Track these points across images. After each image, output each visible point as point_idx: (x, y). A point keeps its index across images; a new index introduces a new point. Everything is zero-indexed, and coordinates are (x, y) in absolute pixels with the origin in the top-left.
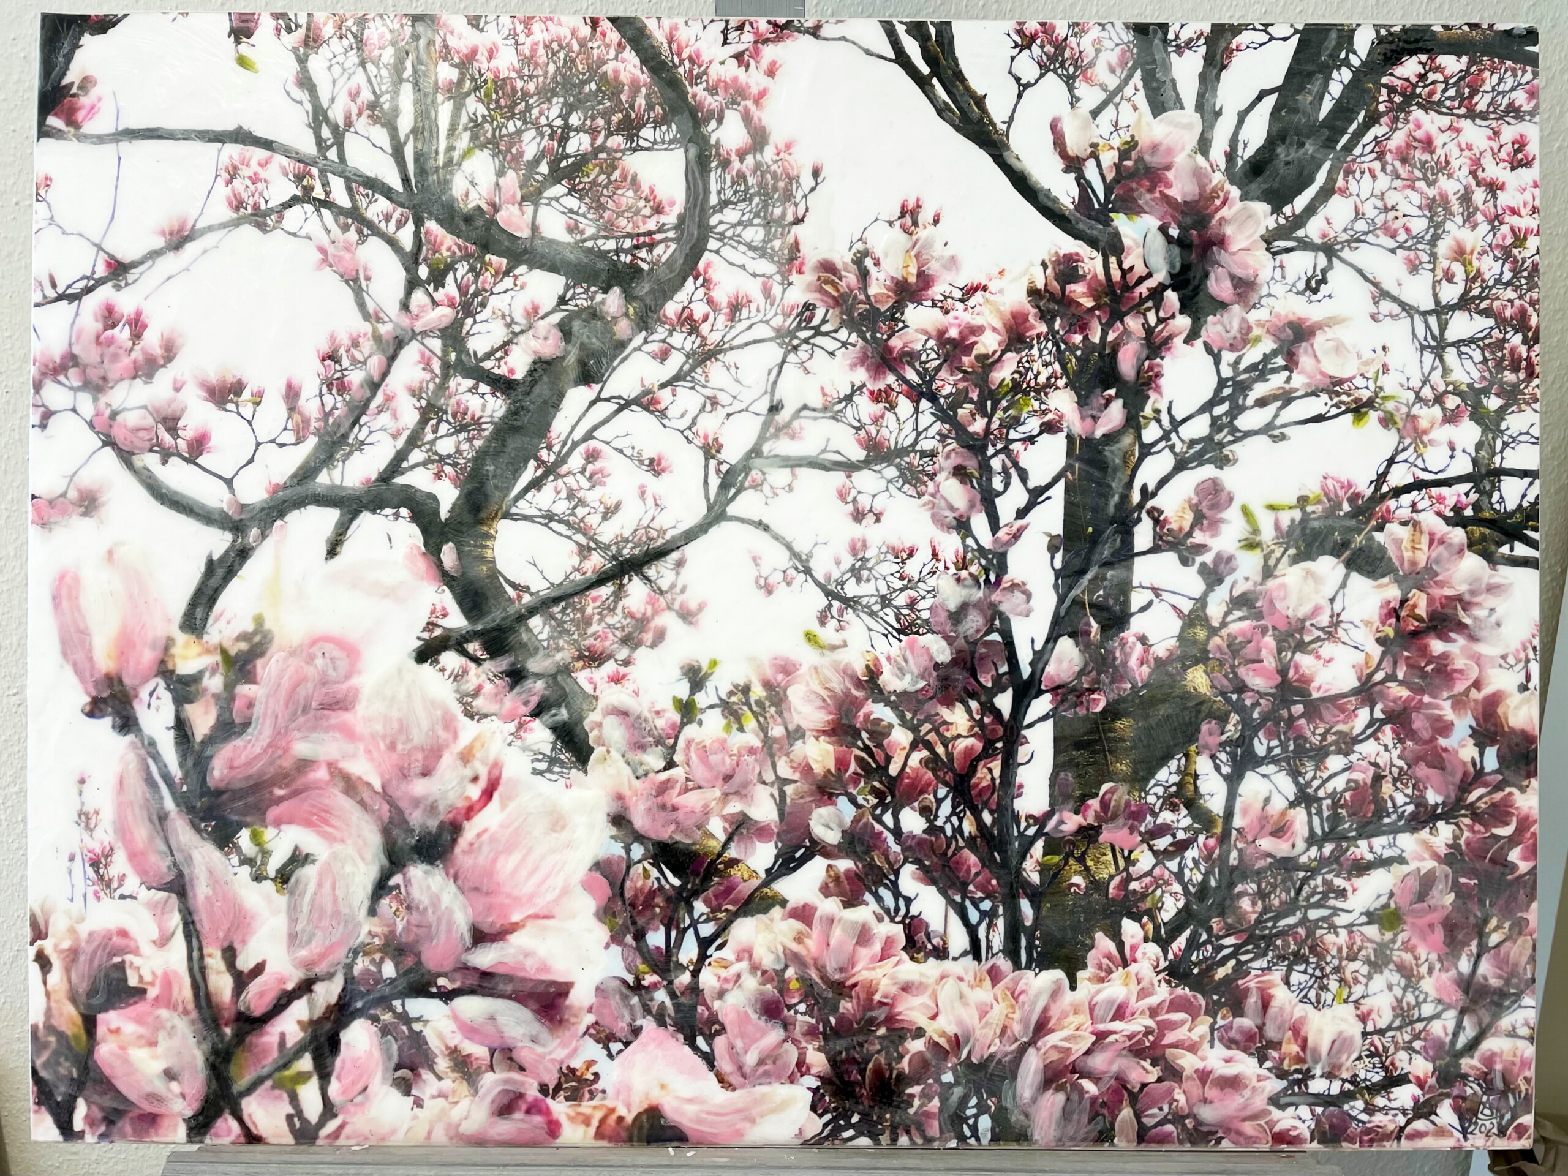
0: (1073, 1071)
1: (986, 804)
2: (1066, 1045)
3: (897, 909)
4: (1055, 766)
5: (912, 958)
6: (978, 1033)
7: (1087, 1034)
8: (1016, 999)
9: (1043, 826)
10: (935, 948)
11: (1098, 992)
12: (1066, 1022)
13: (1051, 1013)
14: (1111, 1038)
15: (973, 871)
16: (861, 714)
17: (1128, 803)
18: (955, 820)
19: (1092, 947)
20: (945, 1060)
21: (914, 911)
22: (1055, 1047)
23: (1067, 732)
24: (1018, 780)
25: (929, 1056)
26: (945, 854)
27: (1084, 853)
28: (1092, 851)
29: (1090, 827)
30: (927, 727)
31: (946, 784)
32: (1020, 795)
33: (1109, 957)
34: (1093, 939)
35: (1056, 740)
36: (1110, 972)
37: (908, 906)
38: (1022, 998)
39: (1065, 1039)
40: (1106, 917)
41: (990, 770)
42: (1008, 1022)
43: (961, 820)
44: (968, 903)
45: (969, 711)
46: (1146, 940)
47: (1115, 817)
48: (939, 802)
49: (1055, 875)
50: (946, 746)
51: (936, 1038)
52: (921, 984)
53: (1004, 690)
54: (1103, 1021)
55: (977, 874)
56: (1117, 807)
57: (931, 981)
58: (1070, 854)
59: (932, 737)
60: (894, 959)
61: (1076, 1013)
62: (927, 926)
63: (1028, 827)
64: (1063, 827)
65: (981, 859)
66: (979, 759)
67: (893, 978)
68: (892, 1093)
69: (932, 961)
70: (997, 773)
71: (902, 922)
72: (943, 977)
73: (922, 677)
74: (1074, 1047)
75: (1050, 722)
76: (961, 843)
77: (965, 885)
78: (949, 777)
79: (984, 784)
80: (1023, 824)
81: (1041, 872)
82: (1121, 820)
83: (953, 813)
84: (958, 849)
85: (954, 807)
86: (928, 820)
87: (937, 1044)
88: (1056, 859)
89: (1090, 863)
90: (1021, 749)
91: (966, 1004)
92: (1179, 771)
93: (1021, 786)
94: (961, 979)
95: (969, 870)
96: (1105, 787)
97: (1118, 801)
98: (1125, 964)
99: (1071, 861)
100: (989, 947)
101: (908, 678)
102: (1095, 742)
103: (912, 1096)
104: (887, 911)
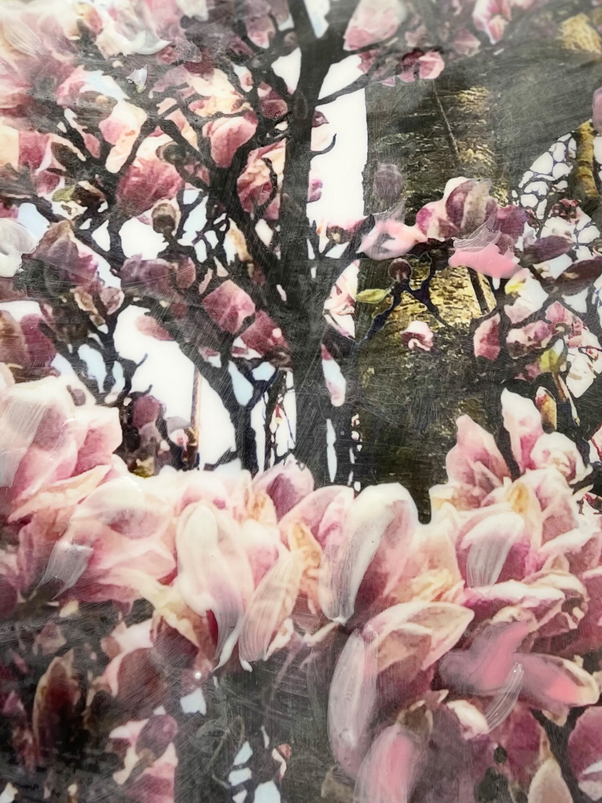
0: (437, 685)
1: (261, 213)
2: (420, 630)
3: (109, 383)
4: (371, 155)
5: (133, 468)
6: (252, 609)
7: (457, 608)
8: (321, 540)
9: (355, 242)
10: (175, 450)
11: (472, 524)
12: (416, 583)
13: (386, 567)
14: (504, 615)
15: (242, 315)
16: (66, 85)
17: (491, 209)
18: (211, 237)
19: (453, 443)
20: (189, 665)
21: (138, 385)
22: (398, 635)
23: (387, 107)
24: (313, 176)
25: (158, 658)
26: (195, 289)
27: (426, 285)
28: (439, 281)
29: (433, 244)
30: (170, 102)
31: (198, 183)
32: (316, 199)
33: (486, 460)
34: (452, 428)
35: (370, 118)
36: (489, 487)
37: (128, 377)
38: (333, 539)
39: (416, 619)
40: (473, 389)
41: (268, 162)
42: (309, 587)
43: (221, 237)
44: (232, 368)
45: (234, 80)
46: (547, 427)
47: (471, 228)
48: (186, 210)
49: (380, 321)
50: (197, 128)
51: (173, 621)
52: (147, 515)
53: (287, 51)
54: (485, 581)
55: (249, 321)
56: (475, 213)
57: (166, 509)
58: (402, 287)
59: (177, 117)
60: (100, 471)
61: (433, 566)
62: (161, 410)
63: (331, 245)
64: (388, 245)
65: (255, 297)
66: (249, 147)
67: (96, 503)
68: (84, 737)
69: (168, 471)
70: (279, 166)
71: (118, 404)
72: (187, 502)
73: (164, 35)
74: (436, 635)
75: (361, 94)
76: (222, 272)
77: (228, 338)
78: (202, 173)
79: (259, 182)
80: (323, 242)
81: (355, 316)
82: (483, 232)
83: (209, 226)
84: (216, 281)
85: (210, 218)
86: (168, 237)
87: (173, 633)
88: (380, 294)
89: (436, 300)
90: (315, 132)
91: (230, 553)
92: (568, 159)
93: (317, 185)
94: (220, 505)
95: (234, 316)
96: (452, 185)
97: (475, 204)
98: (515, 473)
99: (406, 298)
100: (270, 445)
101: (141, 37)
102: (433, 120)
103: (122, 744)
104: (92, 386)
